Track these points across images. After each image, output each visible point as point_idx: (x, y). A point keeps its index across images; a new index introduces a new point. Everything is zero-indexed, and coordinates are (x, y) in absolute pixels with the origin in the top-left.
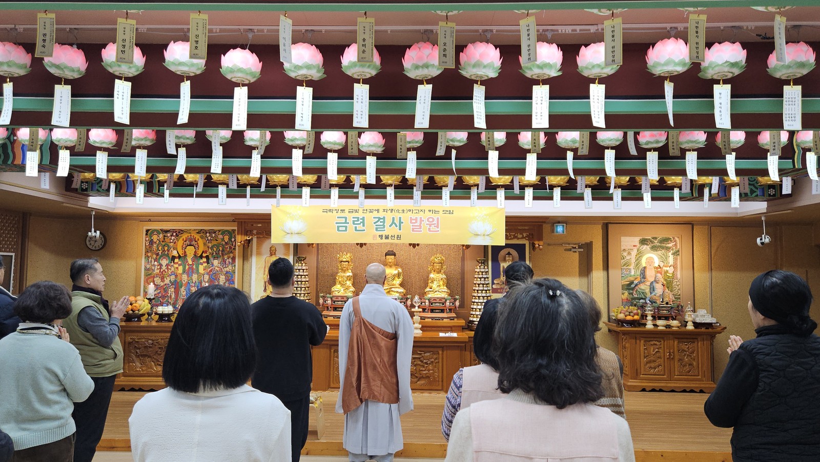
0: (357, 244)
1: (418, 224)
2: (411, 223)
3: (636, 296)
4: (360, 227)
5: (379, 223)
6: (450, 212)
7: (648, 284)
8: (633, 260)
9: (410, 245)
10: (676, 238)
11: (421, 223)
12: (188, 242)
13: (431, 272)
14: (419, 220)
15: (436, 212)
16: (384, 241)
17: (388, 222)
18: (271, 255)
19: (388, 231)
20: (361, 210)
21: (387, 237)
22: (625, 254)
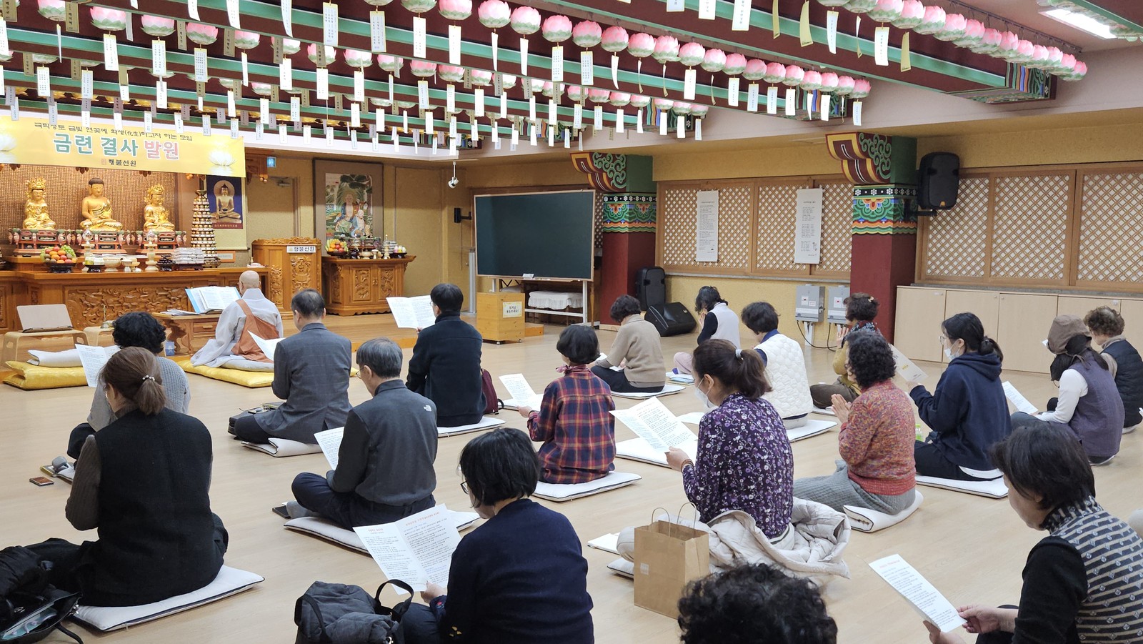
1: (154, 149)
2: (146, 147)
3: (338, 231)
4: (85, 148)
5: (108, 146)
6: (189, 138)
7: (348, 219)
8: (336, 197)
9: (141, 172)
10: (370, 177)
11: (157, 149)
13: (146, 204)
14: (155, 144)
15: (174, 137)
16: (115, 166)
17: (119, 146)
19: (120, 155)
20: (84, 129)
21: (119, 163)
22: (329, 190)
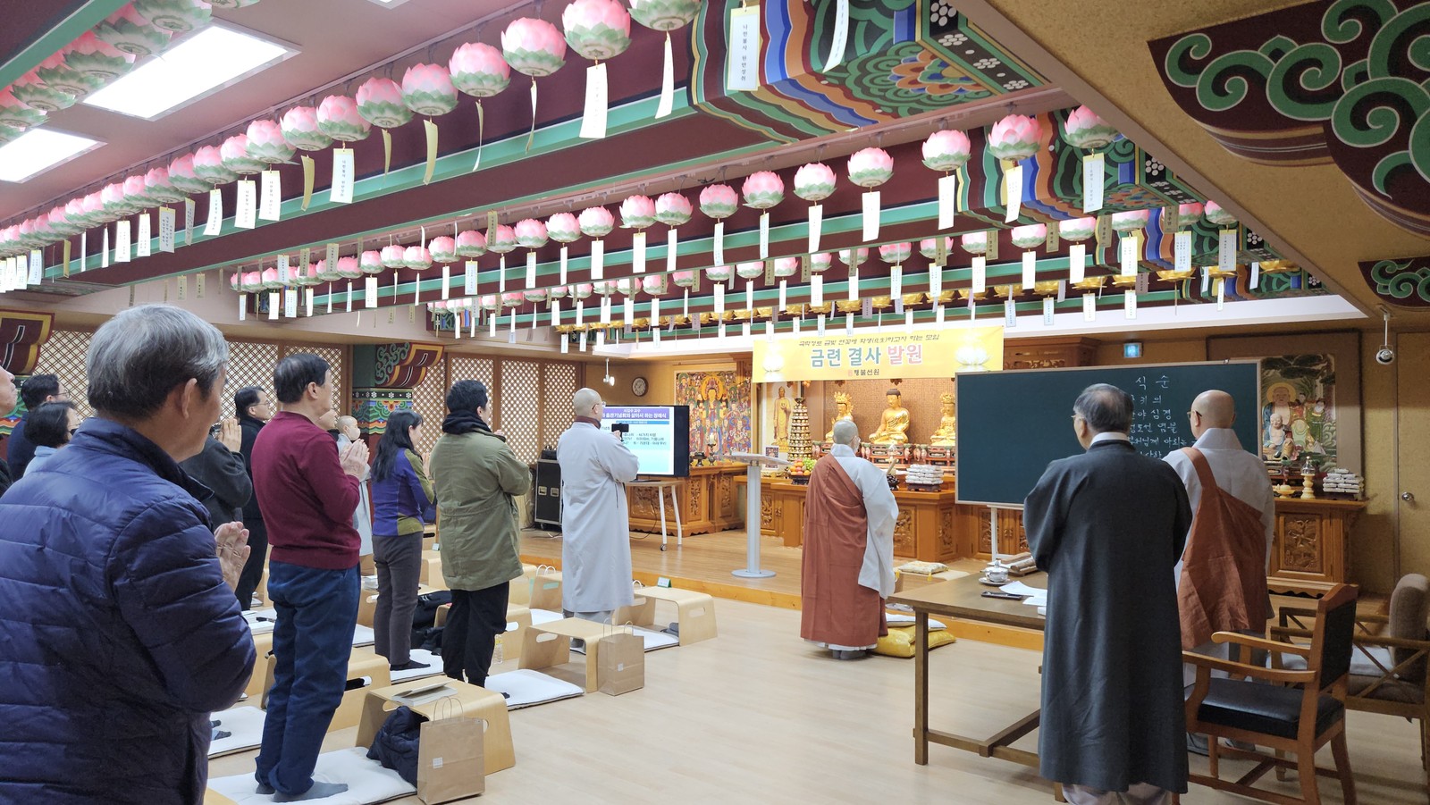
0: (837, 382)
1: (897, 354)
2: (889, 353)
4: (835, 361)
6: (935, 337)
11: (900, 353)
12: (710, 386)
13: (942, 415)
14: (898, 352)
15: (918, 338)
16: (860, 377)
17: (865, 354)
18: (780, 397)
19: (867, 365)
20: (837, 342)
21: (863, 373)
